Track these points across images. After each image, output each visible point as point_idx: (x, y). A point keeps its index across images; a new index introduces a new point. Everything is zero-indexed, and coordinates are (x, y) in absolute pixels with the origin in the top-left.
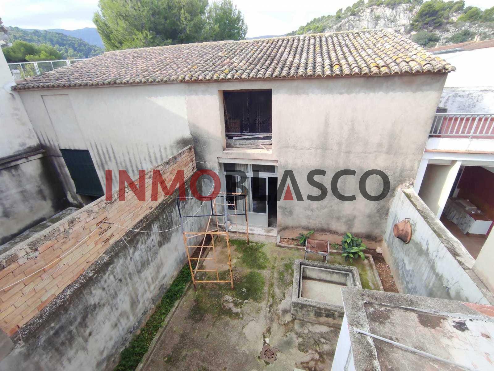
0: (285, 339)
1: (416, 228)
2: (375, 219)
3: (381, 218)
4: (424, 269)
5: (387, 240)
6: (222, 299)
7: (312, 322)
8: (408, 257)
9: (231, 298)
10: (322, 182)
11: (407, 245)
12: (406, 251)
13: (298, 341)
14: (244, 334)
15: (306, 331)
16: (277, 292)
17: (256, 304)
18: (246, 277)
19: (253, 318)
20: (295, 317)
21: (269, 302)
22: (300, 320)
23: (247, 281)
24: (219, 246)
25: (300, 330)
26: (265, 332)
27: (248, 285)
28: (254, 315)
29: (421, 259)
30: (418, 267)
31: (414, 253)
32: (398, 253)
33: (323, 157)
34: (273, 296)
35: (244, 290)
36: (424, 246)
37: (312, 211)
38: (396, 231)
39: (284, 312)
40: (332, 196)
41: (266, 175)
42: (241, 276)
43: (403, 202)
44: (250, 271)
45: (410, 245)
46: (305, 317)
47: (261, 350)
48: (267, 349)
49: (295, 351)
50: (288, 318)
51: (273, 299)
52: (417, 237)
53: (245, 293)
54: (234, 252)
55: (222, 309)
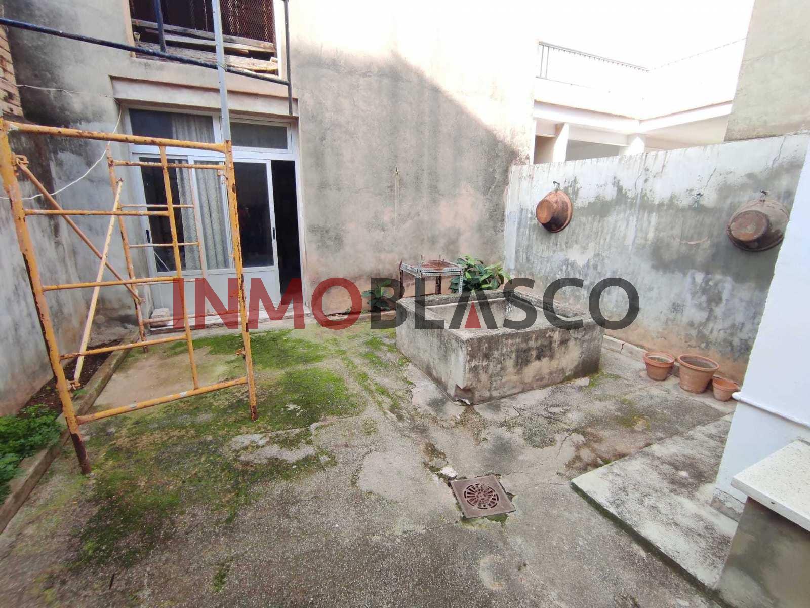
0: (487, 446)
1: (578, 186)
2: (488, 234)
3: (495, 231)
4: (623, 228)
5: (512, 267)
6: (225, 450)
7: (509, 393)
8: (575, 246)
9: (261, 436)
10: (396, 156)
11: (567, 229)
12: (567, 243)
13: (516, 436)
14: (370, 493)
15: (513, 413)
16: (387, 382)
17: (350, 419)
18: (279, 384)
19: (367, 446)
20: (471, 399)
21: (383, 404)
22: (483, 401)
23: (287, 390)
24: (146, 359)
25: (501, 417)
26: (427, 459)
27: (296, 396)
28: (365, 441)
29: (611, 219)
30: (608, 237)
31: (588, 227)
32: (548, 262)
33: (394, 96)
34: (384, 391)
35: (291, 407)
36: (610, 193)
37: (383, 230)
38: (546, 210)
39: (436, 404)
40: (418, 189)
41: (264, 156)
42: (262, 388)
43: (531, 177)
44: (283, 372)
45: (572, 224)
46: (494, 383)
47: (454, 499)
48: (465, 490)
49: (529, 454)
50: (454, 410)
51: (388, 396)
52: (586, 196)
53: (298, 411)
54: (210, 356)
55: (243, 471)
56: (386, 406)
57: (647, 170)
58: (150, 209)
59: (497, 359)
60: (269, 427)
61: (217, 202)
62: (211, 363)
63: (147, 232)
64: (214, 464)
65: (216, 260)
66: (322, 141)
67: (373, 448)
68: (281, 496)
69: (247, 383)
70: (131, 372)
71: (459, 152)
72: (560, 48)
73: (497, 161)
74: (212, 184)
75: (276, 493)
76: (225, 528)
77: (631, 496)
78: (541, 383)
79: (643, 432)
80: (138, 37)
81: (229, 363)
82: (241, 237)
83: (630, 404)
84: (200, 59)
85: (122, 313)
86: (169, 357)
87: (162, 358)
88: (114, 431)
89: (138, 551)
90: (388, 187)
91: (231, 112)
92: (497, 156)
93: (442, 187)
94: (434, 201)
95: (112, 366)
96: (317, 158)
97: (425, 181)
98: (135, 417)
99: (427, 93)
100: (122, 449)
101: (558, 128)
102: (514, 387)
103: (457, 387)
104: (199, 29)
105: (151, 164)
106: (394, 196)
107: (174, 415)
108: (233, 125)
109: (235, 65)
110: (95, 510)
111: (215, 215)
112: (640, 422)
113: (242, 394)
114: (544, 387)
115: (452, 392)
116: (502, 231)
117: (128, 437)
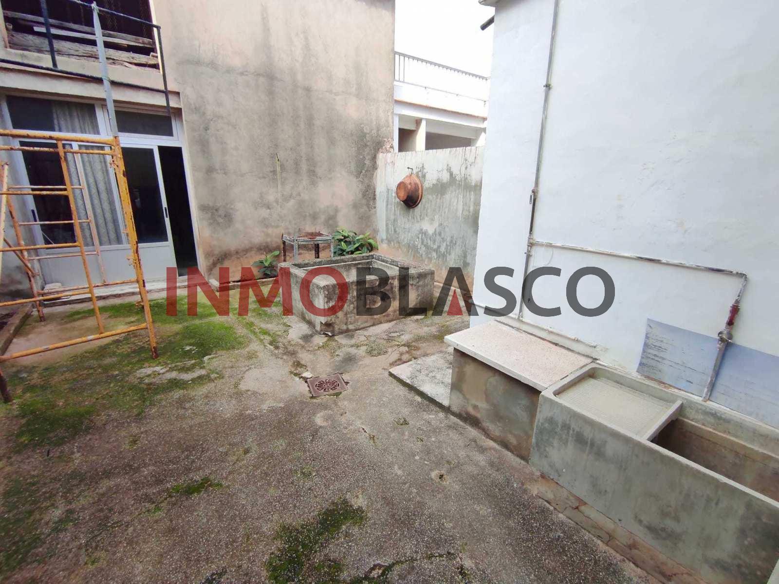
0: (338, 359)
1: (425, 171)
2: (362, 210)
3: (369, 208)
4: (455, 204)
5: (384, 237)
6: (131, 379)
7: (362, 326)
8: (426, 218)
9: (162, 367)
10: (276, 145)
11: (420, 205)
12: (421, 216)
13: (362, 351)
14: (248, 391)
15: (363, 338)
16: (269, 326)
17: (236, 352)
18: (177, 334)
19: (248, 366)
20: (333, 332)
21: (264, 341)
22: (341, 332)
23: (184, 337)
24: (44, 326)
25: (353, 342)
26: (293, 370)
27: (192, 341)
28: (247, 363)
29: (447, 196)
30: (447, 210)
31: (433, 203)
32: (409, 232)
33: (271, 93)
34: (266, 332)
35: (188, 348)
36: (445, 177)
37: (269, 208)
38: (403, 190)
39: (307, 338)
40: (297, 172)
41: (151, 142)
42: (161, 338)
43: (393, 163)
44: (180, 326)
45: (423, 200)
46: (349, 319)
47: (308, 389)
48: (317, 383)
49: (368, 360)
50: (320, 340)
51: (269, 335)
52: (431, 179)
53: (194, 350)
54: (109, 320)
55: (147, 388)
56: (266, 342)
57: (466, 160)
58: (33, 190)
59: (350, 301)
60: (169, 362)
61: (105, 183)
62: (111, 325)
63: (33, 211)
64: (123, 387)
65: (109, 237)
66: (206, 130)
67: (253, 366)
68: (179, 398)
69: (147, 328)
70: (30, 336)
71: (332, 142)
72: (414, 58)
73: (366, 150)
74: (98, 166)
75: (175, 397)
76: (135, 419)
77: (422, 373)
78: (388, 318)
80: (11, 27)
81: (129, 323)
82: (133, 212)
83: (447, 327)
84: (77, 51)
85: (13, 288)
86: (66, 323)
87: (61, 324)
88: (26, 376)
89: (66, 437)
90: (271, 172)
91: (115, 101)
92: (366, 146)
93: (320, 171)
94: (313, 183)
95: (11, 332)
96: (202, 145)
97: (304, 167)
98: (43, 366)
99: (300, 91)
100: (37, 386)
101: (418, 122)
102: (366, 322)
103: (321, 323)
104: (75, 23)
105: (36, 149)
106: (276, 179)
107: (81, 362)
108: (117, 113)
109: (115, 58)
110: (24, 421)
111: (104, 196)
113: (144, 343)
114: (390, 321)
115: (318, 328)
116: (375, 208)
117: (41, 378)
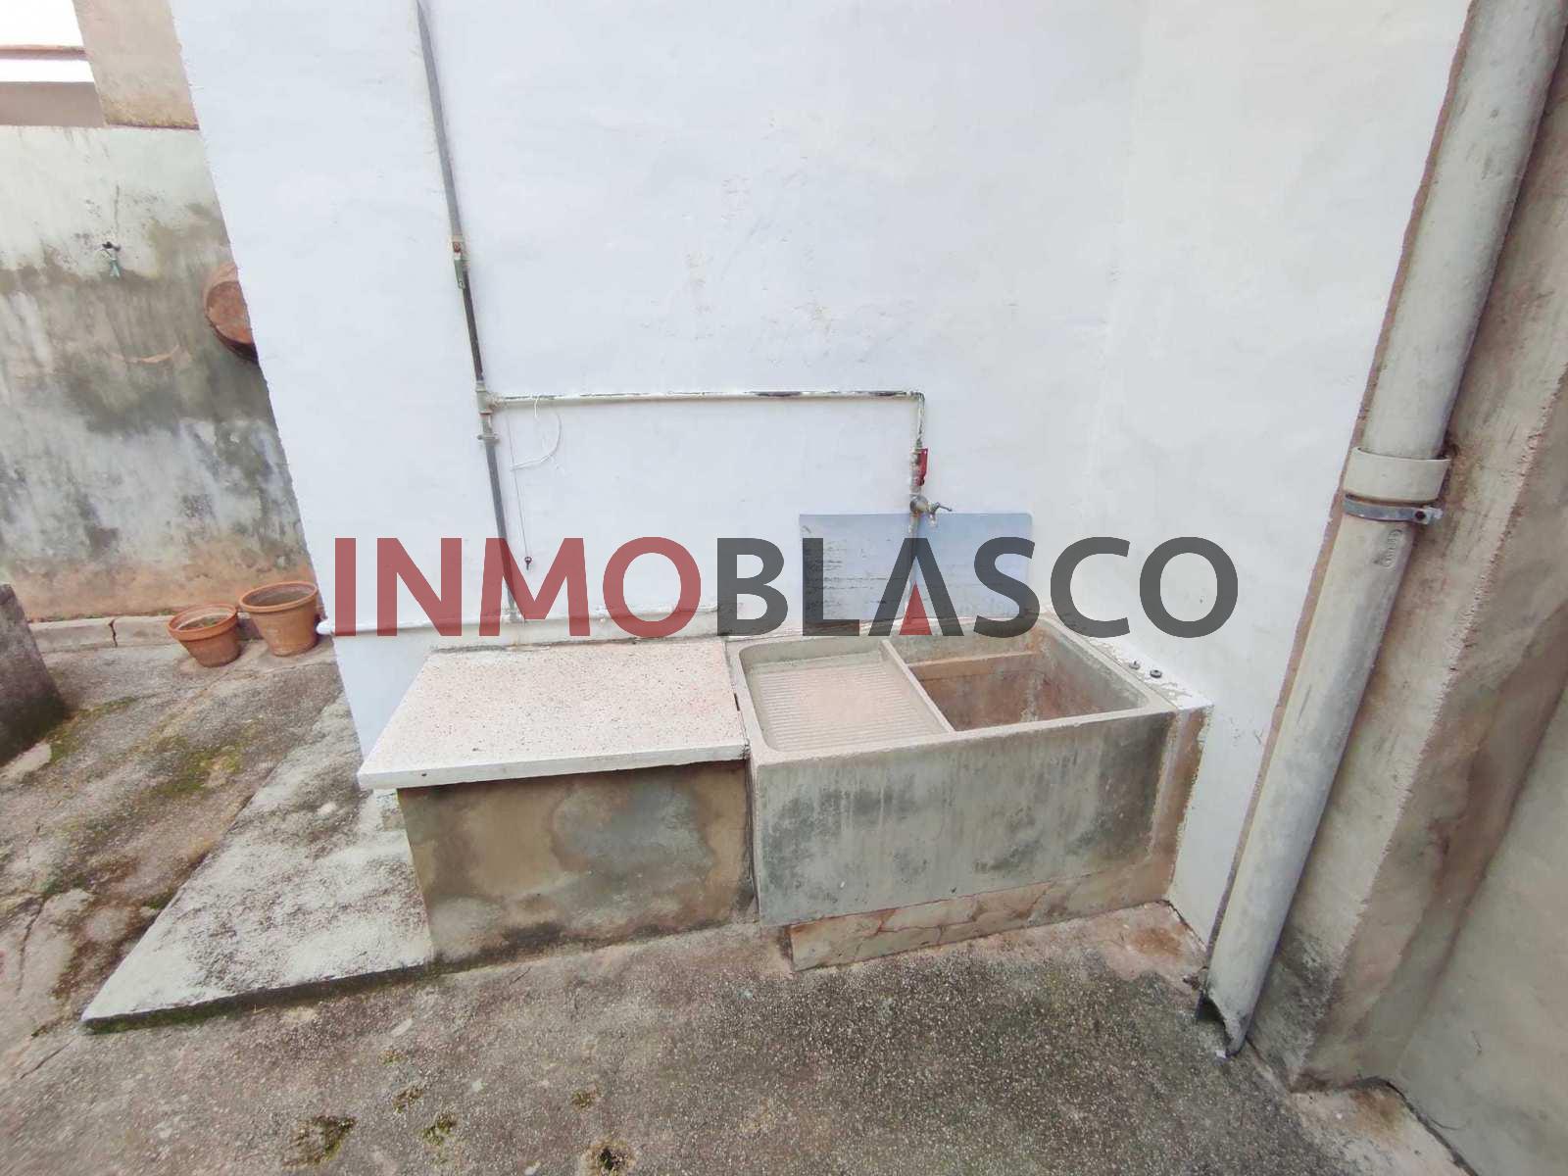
77: (241, 930)
79: (231, 782)
112: (216, 767)
